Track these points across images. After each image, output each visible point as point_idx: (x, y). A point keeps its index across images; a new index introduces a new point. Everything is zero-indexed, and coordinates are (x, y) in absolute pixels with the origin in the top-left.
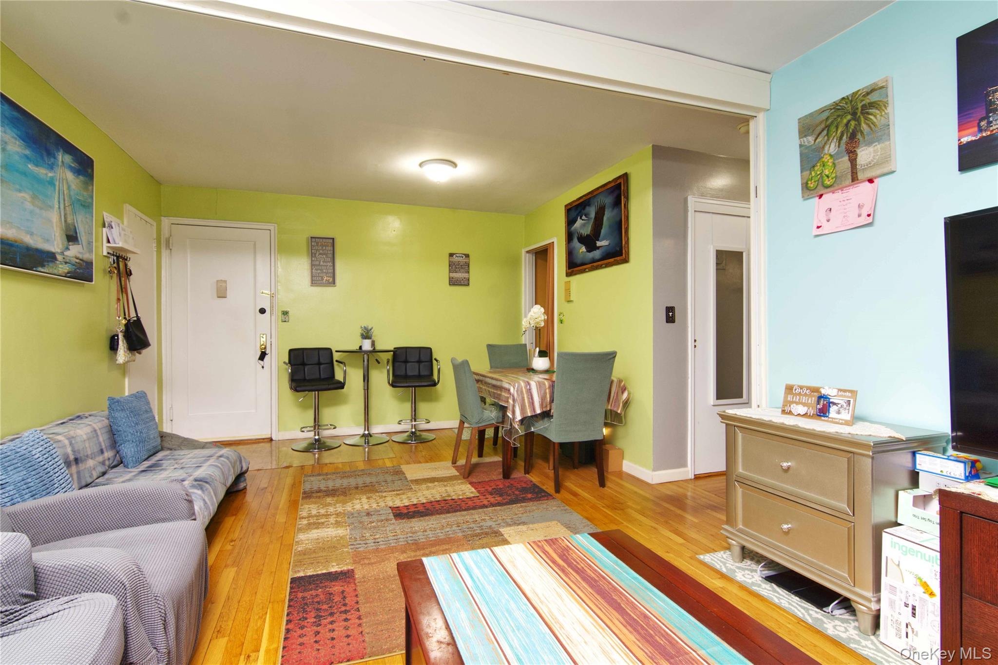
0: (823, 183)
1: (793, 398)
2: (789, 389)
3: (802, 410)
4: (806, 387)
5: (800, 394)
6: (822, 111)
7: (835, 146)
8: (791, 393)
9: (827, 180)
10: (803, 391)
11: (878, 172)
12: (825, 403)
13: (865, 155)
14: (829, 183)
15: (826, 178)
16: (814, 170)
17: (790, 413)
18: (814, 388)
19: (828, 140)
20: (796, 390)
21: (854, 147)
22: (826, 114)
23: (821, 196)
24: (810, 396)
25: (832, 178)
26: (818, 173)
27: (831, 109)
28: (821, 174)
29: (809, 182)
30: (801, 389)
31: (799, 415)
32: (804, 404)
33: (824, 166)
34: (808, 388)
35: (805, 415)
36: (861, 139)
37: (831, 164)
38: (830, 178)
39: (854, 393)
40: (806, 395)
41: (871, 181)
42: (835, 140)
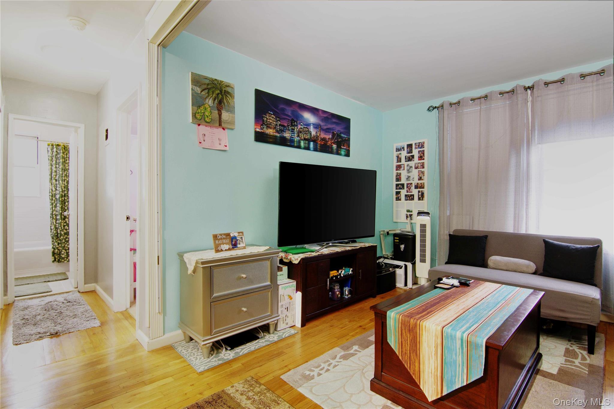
0: (204, 120)
1: (219, 242)
2: (215, 237)
3: (227, 247)
4: (223, 234)
5: (221, 239)
6: (206, 78)
7: (212, 102)
8: (217, 239)
9: (207, 118)
10: (223, 237)
11: (228, 127)
12: (235, 240)
13: (225, 115)
14: (208, 120)
15: (206, 117)
16: (200, 109)
17: (222, 250)
18: (227, 234)
19: (208, 96)
20: (219, 237)
21: (221, 109)
22: (207, 82)
23: (199, 125)
24: (226, 239)
25: (210, 119)
26: (202, 112)
27: (210, 81)
28: (204, 113)
29: (197, 114)
30: (221, 236)
31: (226, 250)
32: (226, 244)
33: (205, 109)
34: (224, 234)
35: (229, 249)
36: (224, 106)
37: (209, 111)
38: (208, 118)
39: (242, 233)
40: (224, 238)
41: (224, 129)
42: (212, 99)
